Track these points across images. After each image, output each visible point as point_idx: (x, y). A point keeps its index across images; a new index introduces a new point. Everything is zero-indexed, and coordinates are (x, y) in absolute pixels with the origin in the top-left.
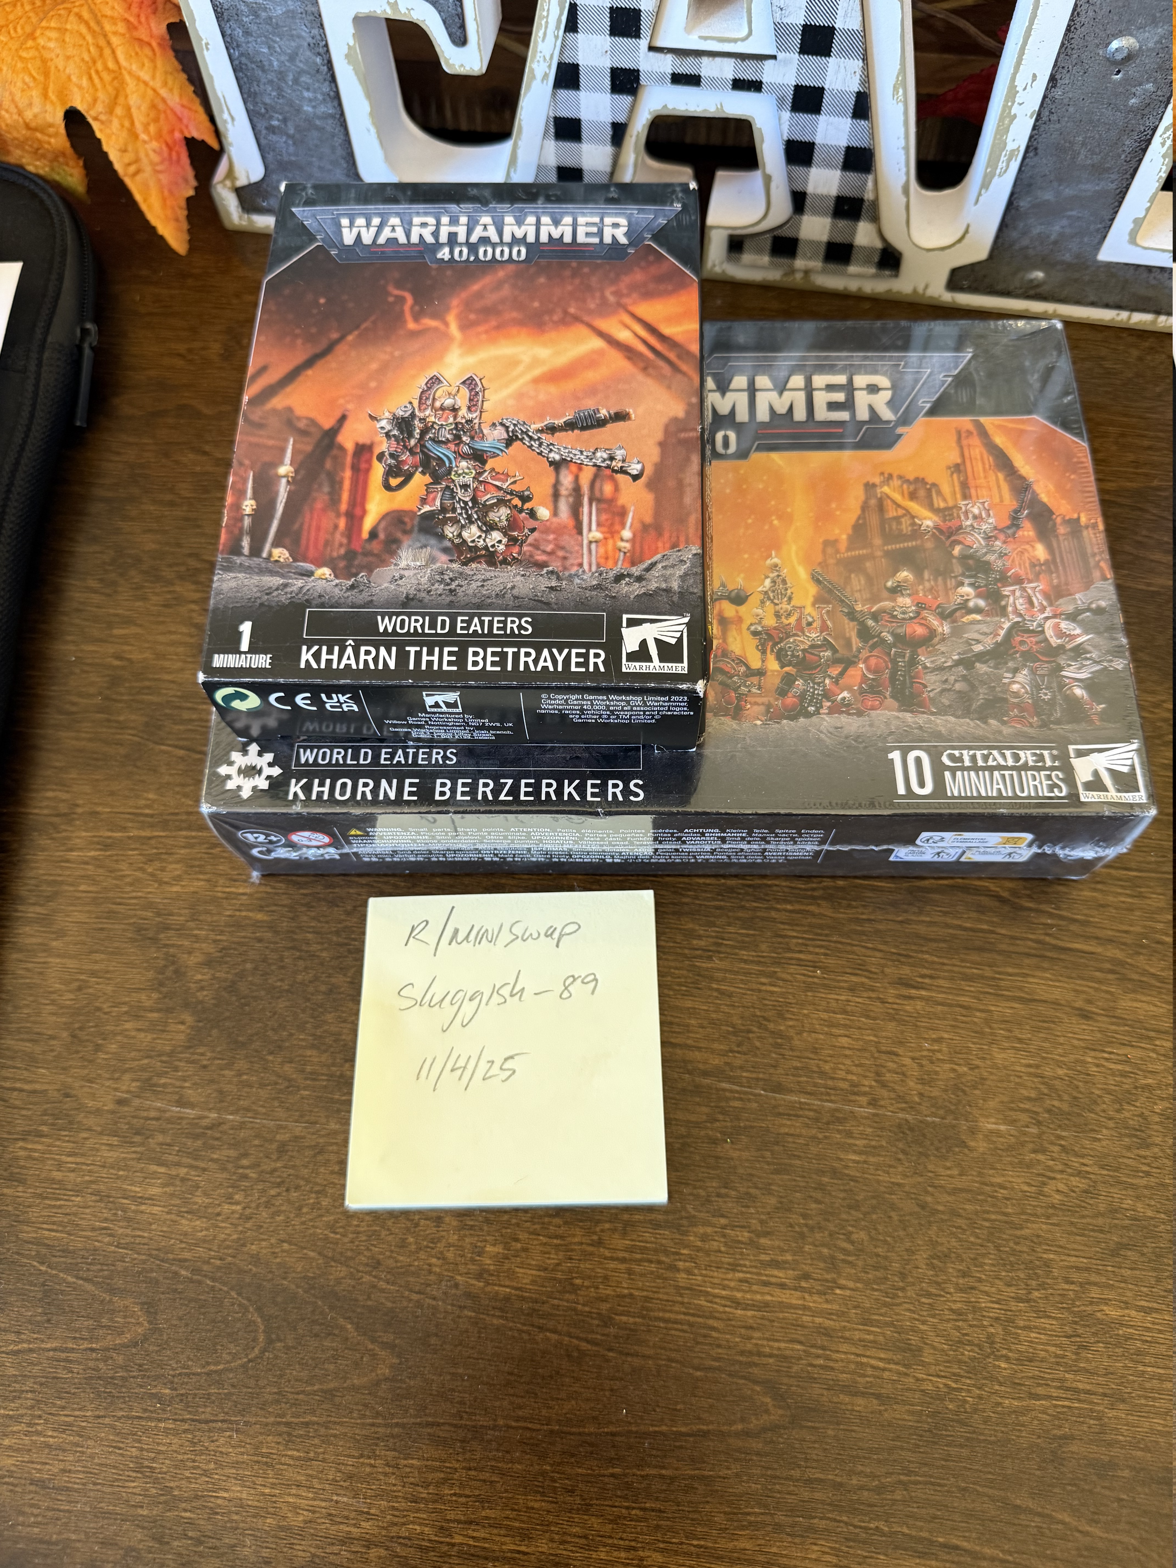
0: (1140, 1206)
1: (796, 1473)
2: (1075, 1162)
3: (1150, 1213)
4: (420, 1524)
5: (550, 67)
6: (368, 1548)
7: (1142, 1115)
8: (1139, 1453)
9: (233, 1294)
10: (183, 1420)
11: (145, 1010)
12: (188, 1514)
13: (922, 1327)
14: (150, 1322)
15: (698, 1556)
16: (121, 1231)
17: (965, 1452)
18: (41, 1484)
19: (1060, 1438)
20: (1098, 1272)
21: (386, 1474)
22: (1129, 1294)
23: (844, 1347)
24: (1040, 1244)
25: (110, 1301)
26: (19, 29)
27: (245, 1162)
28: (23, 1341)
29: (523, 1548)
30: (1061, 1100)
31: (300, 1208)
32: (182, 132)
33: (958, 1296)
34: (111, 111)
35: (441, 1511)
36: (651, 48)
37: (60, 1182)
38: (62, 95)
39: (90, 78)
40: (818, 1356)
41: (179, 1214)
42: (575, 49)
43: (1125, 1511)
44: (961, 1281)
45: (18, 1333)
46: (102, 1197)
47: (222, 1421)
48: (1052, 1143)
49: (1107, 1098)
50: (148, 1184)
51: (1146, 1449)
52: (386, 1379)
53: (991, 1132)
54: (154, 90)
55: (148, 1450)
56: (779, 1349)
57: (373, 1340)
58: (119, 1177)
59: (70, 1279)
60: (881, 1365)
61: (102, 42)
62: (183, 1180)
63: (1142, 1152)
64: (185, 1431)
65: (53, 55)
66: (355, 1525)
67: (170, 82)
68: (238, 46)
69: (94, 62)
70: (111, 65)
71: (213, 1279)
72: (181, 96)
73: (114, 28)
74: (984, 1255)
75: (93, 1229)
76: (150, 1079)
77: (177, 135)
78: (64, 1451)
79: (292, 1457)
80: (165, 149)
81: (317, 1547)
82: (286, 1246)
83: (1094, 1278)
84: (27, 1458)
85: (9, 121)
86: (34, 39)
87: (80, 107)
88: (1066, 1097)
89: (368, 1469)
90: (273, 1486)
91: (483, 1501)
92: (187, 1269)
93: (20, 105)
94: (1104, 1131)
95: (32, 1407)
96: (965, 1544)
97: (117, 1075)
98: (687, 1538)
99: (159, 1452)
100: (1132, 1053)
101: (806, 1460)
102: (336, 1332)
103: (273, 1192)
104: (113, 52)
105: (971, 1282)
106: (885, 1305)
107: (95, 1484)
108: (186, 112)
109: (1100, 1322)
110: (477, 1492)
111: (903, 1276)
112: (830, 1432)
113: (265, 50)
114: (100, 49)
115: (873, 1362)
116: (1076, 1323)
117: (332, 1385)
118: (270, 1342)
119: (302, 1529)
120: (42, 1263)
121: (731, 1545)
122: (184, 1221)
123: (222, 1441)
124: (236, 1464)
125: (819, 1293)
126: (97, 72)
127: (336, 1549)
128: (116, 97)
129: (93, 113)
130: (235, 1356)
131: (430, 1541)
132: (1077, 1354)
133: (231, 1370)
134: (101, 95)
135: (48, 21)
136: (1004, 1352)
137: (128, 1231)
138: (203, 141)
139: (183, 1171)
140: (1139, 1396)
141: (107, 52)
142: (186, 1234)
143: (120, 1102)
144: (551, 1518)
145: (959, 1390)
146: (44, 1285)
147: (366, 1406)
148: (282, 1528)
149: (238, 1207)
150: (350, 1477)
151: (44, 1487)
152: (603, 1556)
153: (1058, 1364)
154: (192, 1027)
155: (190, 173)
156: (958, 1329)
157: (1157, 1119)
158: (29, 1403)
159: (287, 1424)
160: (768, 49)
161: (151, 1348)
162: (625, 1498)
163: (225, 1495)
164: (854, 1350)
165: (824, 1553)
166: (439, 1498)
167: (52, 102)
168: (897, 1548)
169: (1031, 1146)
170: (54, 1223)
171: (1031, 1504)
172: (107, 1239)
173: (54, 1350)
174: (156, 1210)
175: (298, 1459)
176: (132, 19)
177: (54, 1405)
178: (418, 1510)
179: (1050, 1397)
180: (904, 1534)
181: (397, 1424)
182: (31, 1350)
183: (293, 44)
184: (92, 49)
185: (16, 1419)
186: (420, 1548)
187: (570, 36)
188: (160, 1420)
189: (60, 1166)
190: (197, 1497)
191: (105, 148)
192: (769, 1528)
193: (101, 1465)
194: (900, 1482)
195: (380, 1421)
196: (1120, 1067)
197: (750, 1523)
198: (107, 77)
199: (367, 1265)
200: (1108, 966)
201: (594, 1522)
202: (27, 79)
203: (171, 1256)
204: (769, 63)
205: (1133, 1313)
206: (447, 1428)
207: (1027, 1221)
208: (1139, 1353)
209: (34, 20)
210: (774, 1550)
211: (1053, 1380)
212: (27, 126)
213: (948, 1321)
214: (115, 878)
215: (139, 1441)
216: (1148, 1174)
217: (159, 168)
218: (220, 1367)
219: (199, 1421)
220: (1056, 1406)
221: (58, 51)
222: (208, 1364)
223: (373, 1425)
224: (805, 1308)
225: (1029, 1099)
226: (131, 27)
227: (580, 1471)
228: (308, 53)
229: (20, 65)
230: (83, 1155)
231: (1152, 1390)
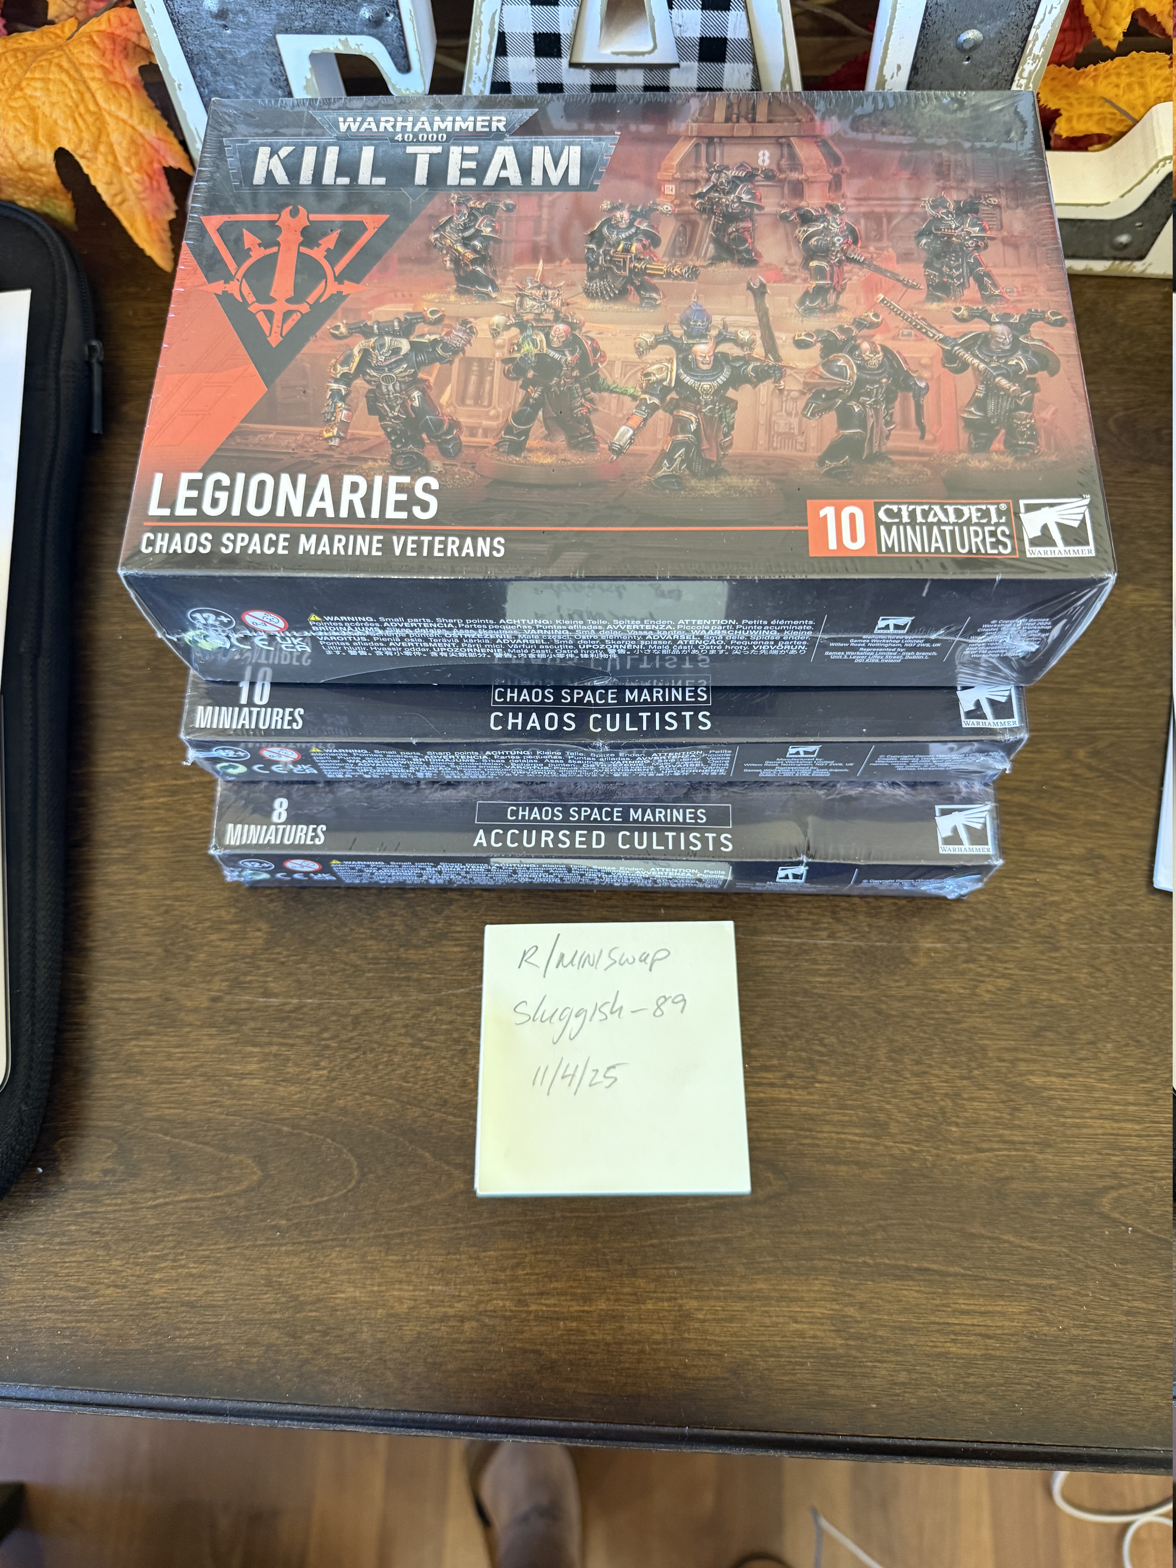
0: (1054, 997)
1: (797, 1228)
2: (999, 967)
3: (1062, 1001)
4: (502, 1299)
5: (484, 85)
6: (462, 1322)
7: (1051, 925)
8: (1065, 1184)
9: (329, 1141)
10: (299, 1243)
11: (226, 923)
12: (314, 1314)
13: (888, 1107)
14: (262, 1171)
15: (726, 1298)
16: (228, 1102)
17: (928, 1198)
18: (191, 1305)
19: (1002, 1179)
20: (1024, 1051)
21: (470, 1265)
22: (1050, 1065)
23: (827, 1128)
24: (976, 1033)
25: (227, 1158)
26: (6, 82)
27: (326, 1035)
28: (158, 1198)
29: (586, 1308)
30: (984, 919)
31: (376, 1066)
32: (160, 162)
33: (914, 1080)
34: (95, 149)
35: (517, 1288)
36: (572, 65)
37: (171, 1069)
38: (51, 137)
39: (75, 121)
40: (806, 1137)
41: (276, 1083)
42: (506, 70)
43: (1057, 1228)
44: (915, 1068)
45: (154, 1191)
46: (208, 1077)
47: (332, 1240)
48: (981, 954)
49: (1022, 915)
50: (247, 1063)
51: (1071, 1181)
52: (462, 1192)
53: (930, 949)
54: (133, 128)
55: (275, 1269)
56: (775, 1134)
57: (448, 1163)
58: (221, 1060)
59: (191, 1144)
60: (857, 1138)
61: (82, 88)
62: (275, 1055)
63: (1053, 955)
64: (303, 1251)
65: (39, 103)
66: (450, 1306)
67: (146, 118)
68: (208, 85)
69: (77, 106)
70: (92, 108)
71: (310, 1131)
72: (156, 131)
73: (91, 74)
74: (932, 1047)
75: (205, 1103)
76: (236, 978)
77: (156, 166)
78: (205, 1277)
79: (392, 1261)
80: (146, 178)
81: (422, 1326)
82: (368, 1098)
83: (1021, 1055)
84: (175, 1286)
85: (4, 165)
86: (21, 90)
87: (68, 147)
88: (989, 917)
89: (455, 1263)
90: (380, 1285)
91: (550, 1277)
92: (287, 1125)
93: (14, 150)
94: (1022, 941)
95: (174, 1248)
96: (934, 1267)
97: (208, 978)
98: (715, 1285)
99: (284, 1270)
100: (1041, 878)
101: (804, 1217)
102: (417, 1160)
103: (352, 1056)
104: (93, 96)
105: (923, 1068)
106: (856, 1092)
107: (235, 1299)
108: (162, 145)
109: (1028, 1088)
110: (545, 1270)
111: (868, 1068)
112: (821, 1194)
113: (232, 87)
114: (81, 94)
115: (850, 1137)
116: (1009, 1091)
117: (419, 1202)
118: (363, 1175)
119: (408, 1314)
120: (166, 1134)
121: (750, 1288)
122: (281, 1089)
123: (334, 1255)
124: (348, 1272)
125: (804, 1088)
126: (80, 115)
127: (436, 1326)
128: (99, 136)
129: (80, 152)
130: (336, 1189)
131: (511, 1311)
132: (1011, 1114)
133: (334, 1200)
134: (86, 135)
135: (33, 72)
136: (954, 1119)
137: (235, 1102)
138: (180, 169)
139: (274, 1049)
140: (1063, 1142)
141: (88, 96)
142: (283, 1098)
143: (214, 1000)
144: (606, 1283)
145: (920, 1152)
146: (169, 1151)
147: (448, 1215)
148: (390, 1315)
149: (325, 1072)
150: (442, 1270)
151: (194, 1307)
152: (650, 1306)
153: (997, 1124)
154: (266, 933)
155: (170, 198)
156: (916, 1105)
157: (1062, 927)
158: (171, 1244)
159: (385, 1236)
160: (673, 59)
161: (266, 1191)
162: (664, 1261)
163: (342, 1295)
164: (834, 1129)
165: (824, 1285)
166: (515, 1278)
167: (42, 145)
168: (881, 1275)
169: (962, 958)
170: (171, 1102)
171: (983, 1231)
172: (218, 1110)
173: (186, 1201)
174: (256, 1082)
175: (398, 1261)
176: (107, 65)
177: (192, 1244)
178: (499, 1290)
179: (992, 1150)
180: (885, 1264)
181: (475, 1226)
182: (167, 1204)
183: (257, 80)
184: (74, 95)
185: (163, 1258)
186: (504, 1317)
187: (501, 59)
188: (281, 1245)
189: (169, 1057)
190: (319, 1300)
191: (93, 182)
192: (780, 1272)
193: (237, 1284)
194: (880, 1226)
195: (460, 1225)
196: (1030, 889)
197: (764, 1270)
198: (90, 119)
199: (436, 1104)
200: (1015, 810)
201: (641, 1282)
202: (19, 126)
203: (273, 1117)
204: (674, 72)
205: (1054, 1079)
206: (515, 1224)
207: (964, 1017)
208: (1061, 1108)
209: (19, 72)
210: (785, 1287)
211: (994, 1136)
212: (21, 168)
213: (907, 1099)
214: (184, 818)
215: (266, 1263)
216: (1058, 971)
217: (142, 196)
218: (325, 1199)
219: (315, 1242)
220: (997, 1156)
221: (44, 99)
222: (314, 1197)
223: (456, 1228)
224: (792, 1100)
225: (959, 921)
226: (107, 72)
227: (625, 1245)
228: (270, 87)
229: (11, 114)
230: (188, 1046)
231: (1073, 1136)
